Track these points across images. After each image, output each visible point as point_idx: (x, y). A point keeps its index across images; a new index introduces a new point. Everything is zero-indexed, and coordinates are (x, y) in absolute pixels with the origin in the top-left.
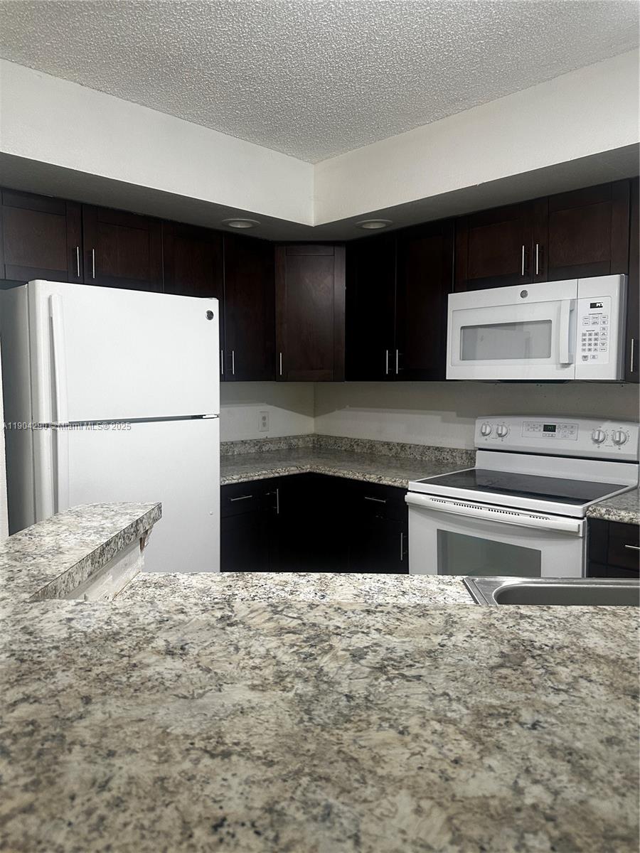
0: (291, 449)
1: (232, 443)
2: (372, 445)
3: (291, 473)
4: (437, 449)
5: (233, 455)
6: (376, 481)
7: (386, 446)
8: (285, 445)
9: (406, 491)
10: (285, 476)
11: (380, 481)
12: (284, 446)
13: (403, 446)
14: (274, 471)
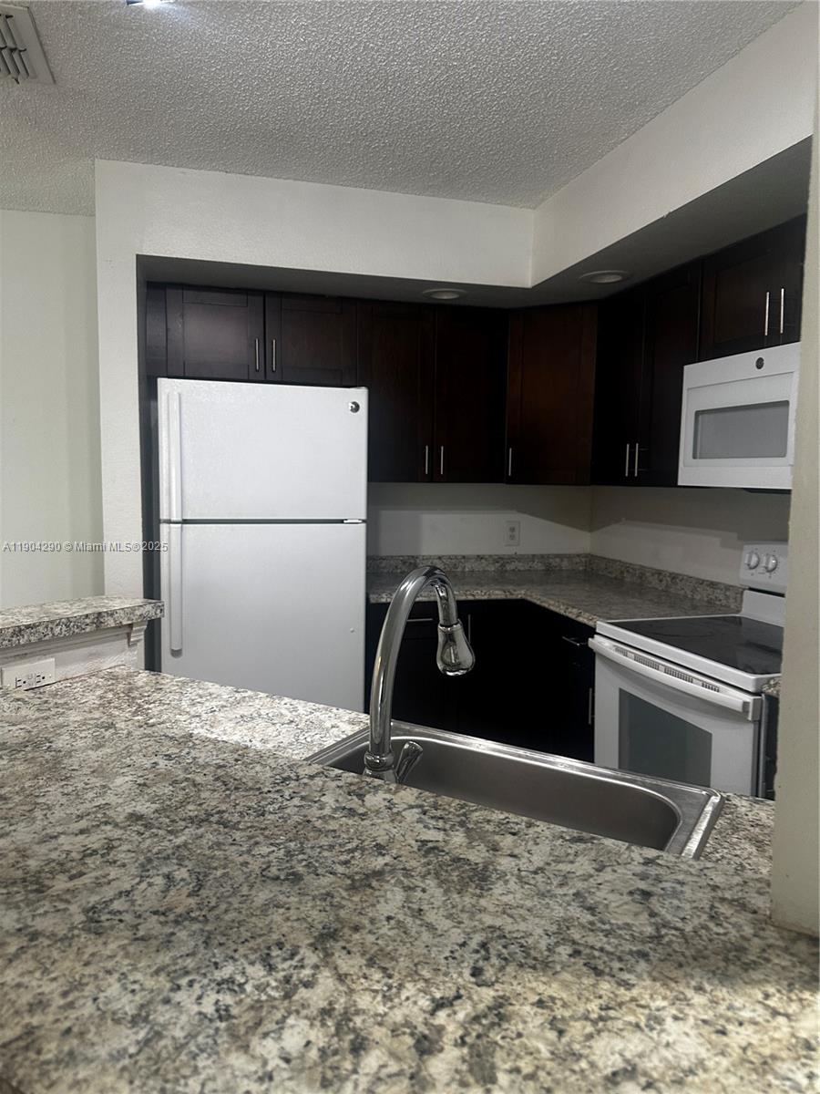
0: (549, 570)
1: (464, 557)
2: (642, 573)
3: (493, 597)
4: (713, 585)
5: (463, 572)
6: (573, 617)
7: (656, 576)
8: (540, 564)
9: (592, 632)
10: (485, 601)
11: (578, 616)
12: (538, 566)
13: (674, 577)
14: (468, 593)
